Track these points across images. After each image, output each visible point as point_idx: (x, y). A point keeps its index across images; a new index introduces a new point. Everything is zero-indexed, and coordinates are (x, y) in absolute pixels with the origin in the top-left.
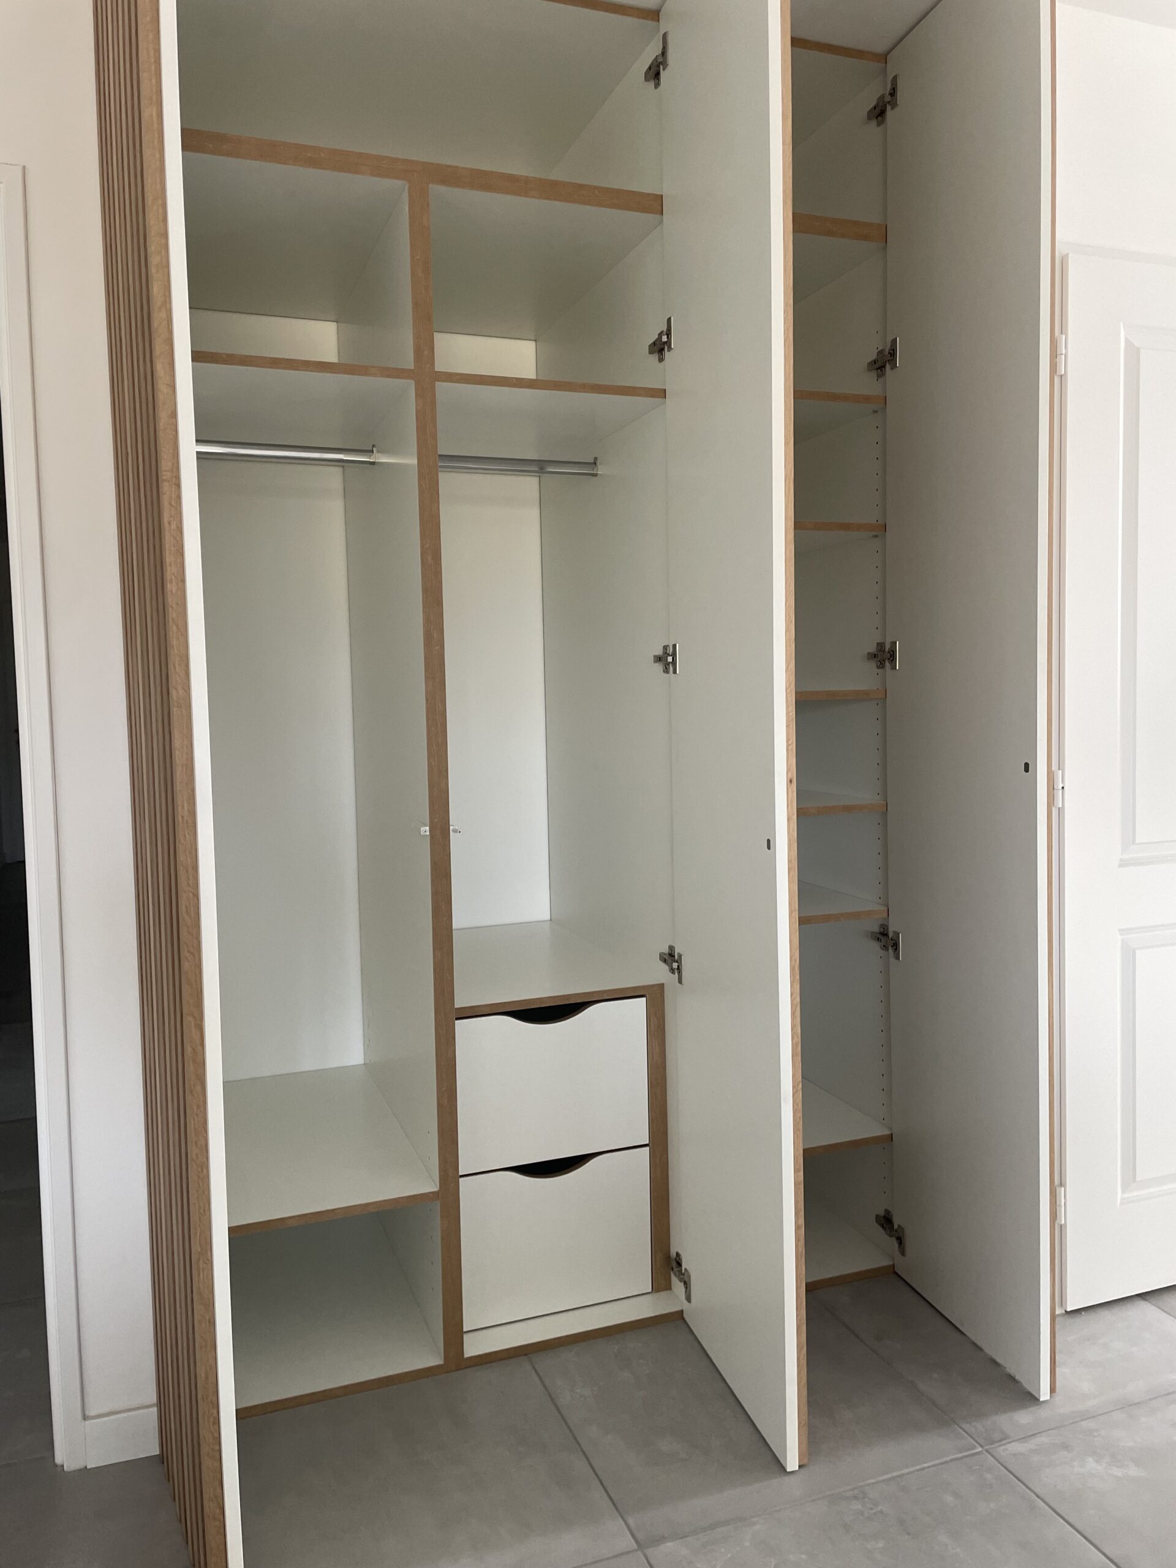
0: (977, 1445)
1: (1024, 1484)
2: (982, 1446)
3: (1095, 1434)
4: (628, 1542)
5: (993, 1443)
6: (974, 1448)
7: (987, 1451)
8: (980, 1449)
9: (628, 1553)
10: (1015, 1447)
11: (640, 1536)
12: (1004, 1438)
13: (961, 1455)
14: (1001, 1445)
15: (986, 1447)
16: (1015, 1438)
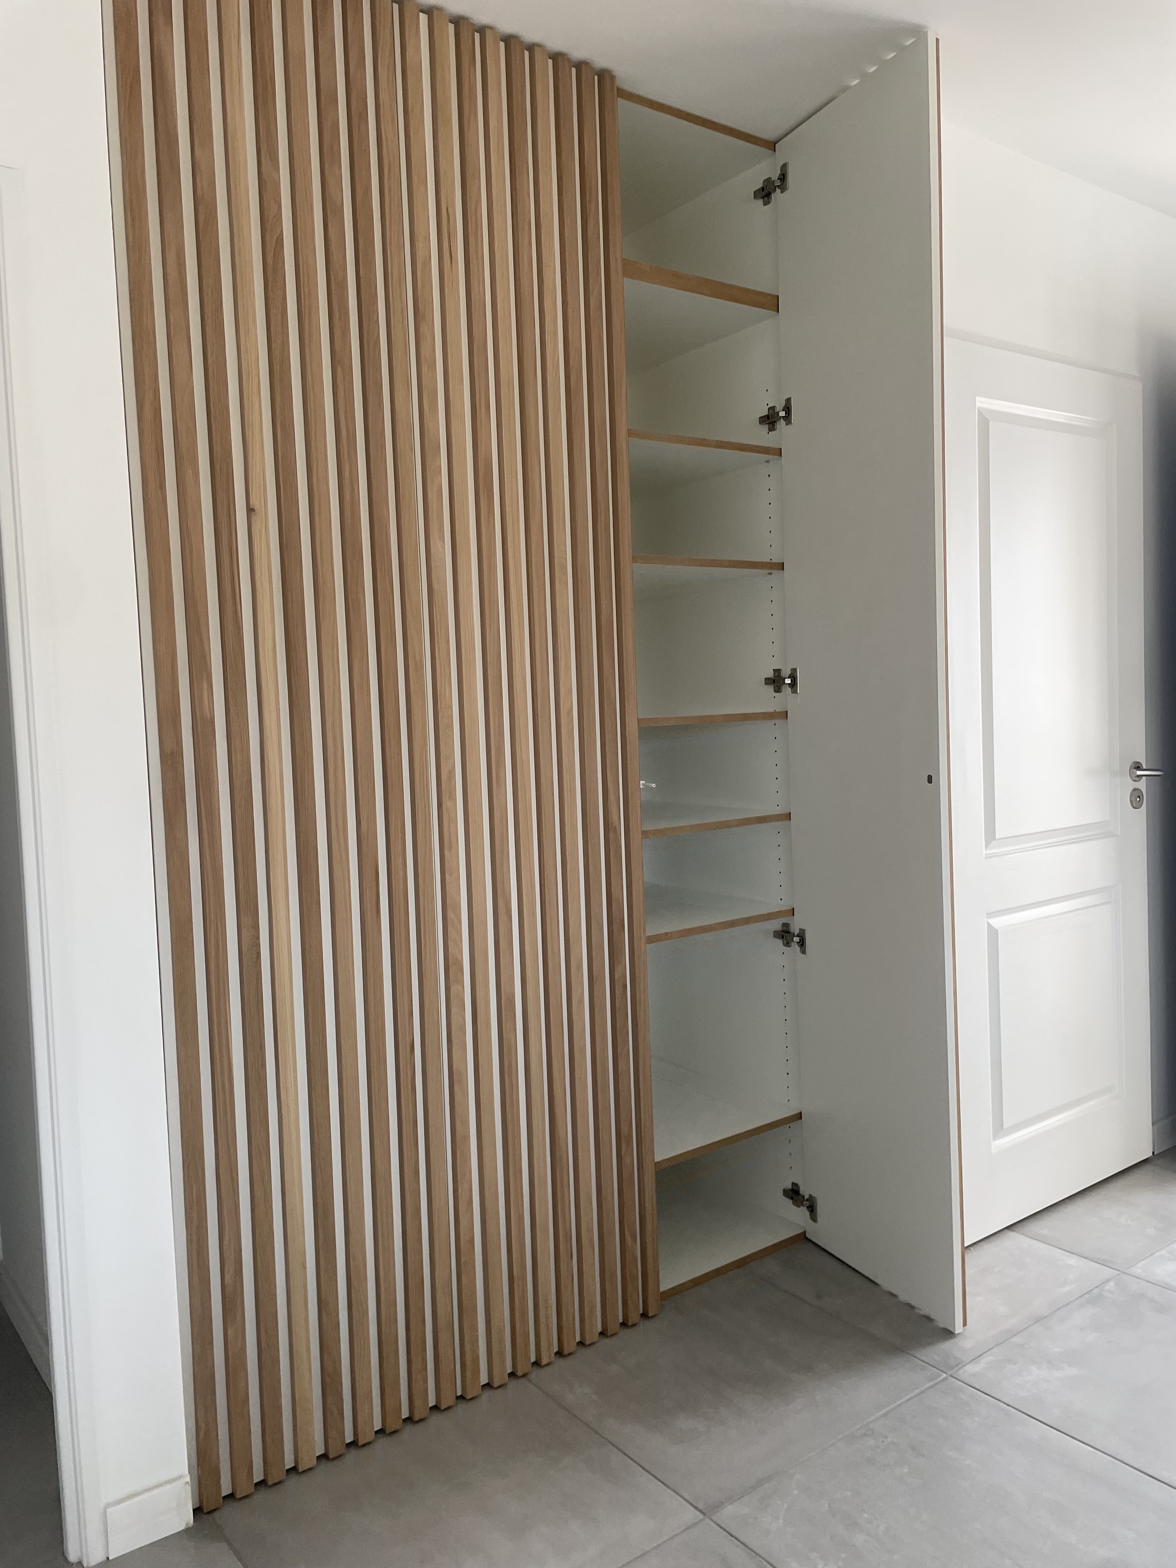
0: (941, 1372)
1: (993, 1397)
2: (946, 1373)
3: (1027, 1346)
4: (691, 1515)
5: (952, 1368)
6: (940, 1376)
7: (951, 1376)
8: (944, 1375)
9: (696, 1524)
10: (971, 1369)
11: (700, 1506)
12: (960, 1364)
13: (931, 1384)
14: (960, 1369)
15: (949, 1373)
16: (968, 1361)
